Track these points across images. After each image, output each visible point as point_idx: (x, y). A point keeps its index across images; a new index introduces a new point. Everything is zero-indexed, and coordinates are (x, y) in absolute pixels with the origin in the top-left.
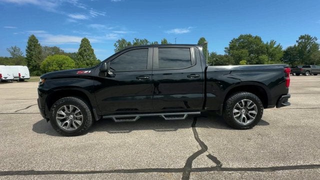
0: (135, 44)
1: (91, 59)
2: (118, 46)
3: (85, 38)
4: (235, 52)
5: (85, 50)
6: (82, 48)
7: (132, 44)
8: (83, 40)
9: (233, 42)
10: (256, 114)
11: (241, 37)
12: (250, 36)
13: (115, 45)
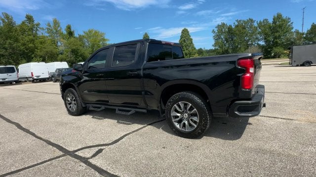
0: (237, 26)
1: (190, 49)
2: (216, 31)
3: (185, 29)
5: (184, 41)
6: (183, 39)
7: (233, 27)
8: (183, 30)
10: (198, 121)
13: (213, 31)
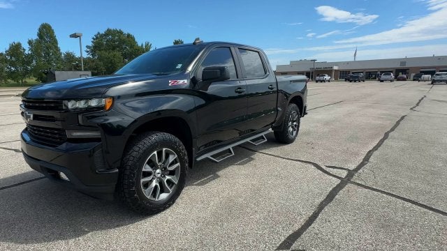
4: (105, 54)
9: (97, 38)
11: (109, 32)
12: (121, 32)
